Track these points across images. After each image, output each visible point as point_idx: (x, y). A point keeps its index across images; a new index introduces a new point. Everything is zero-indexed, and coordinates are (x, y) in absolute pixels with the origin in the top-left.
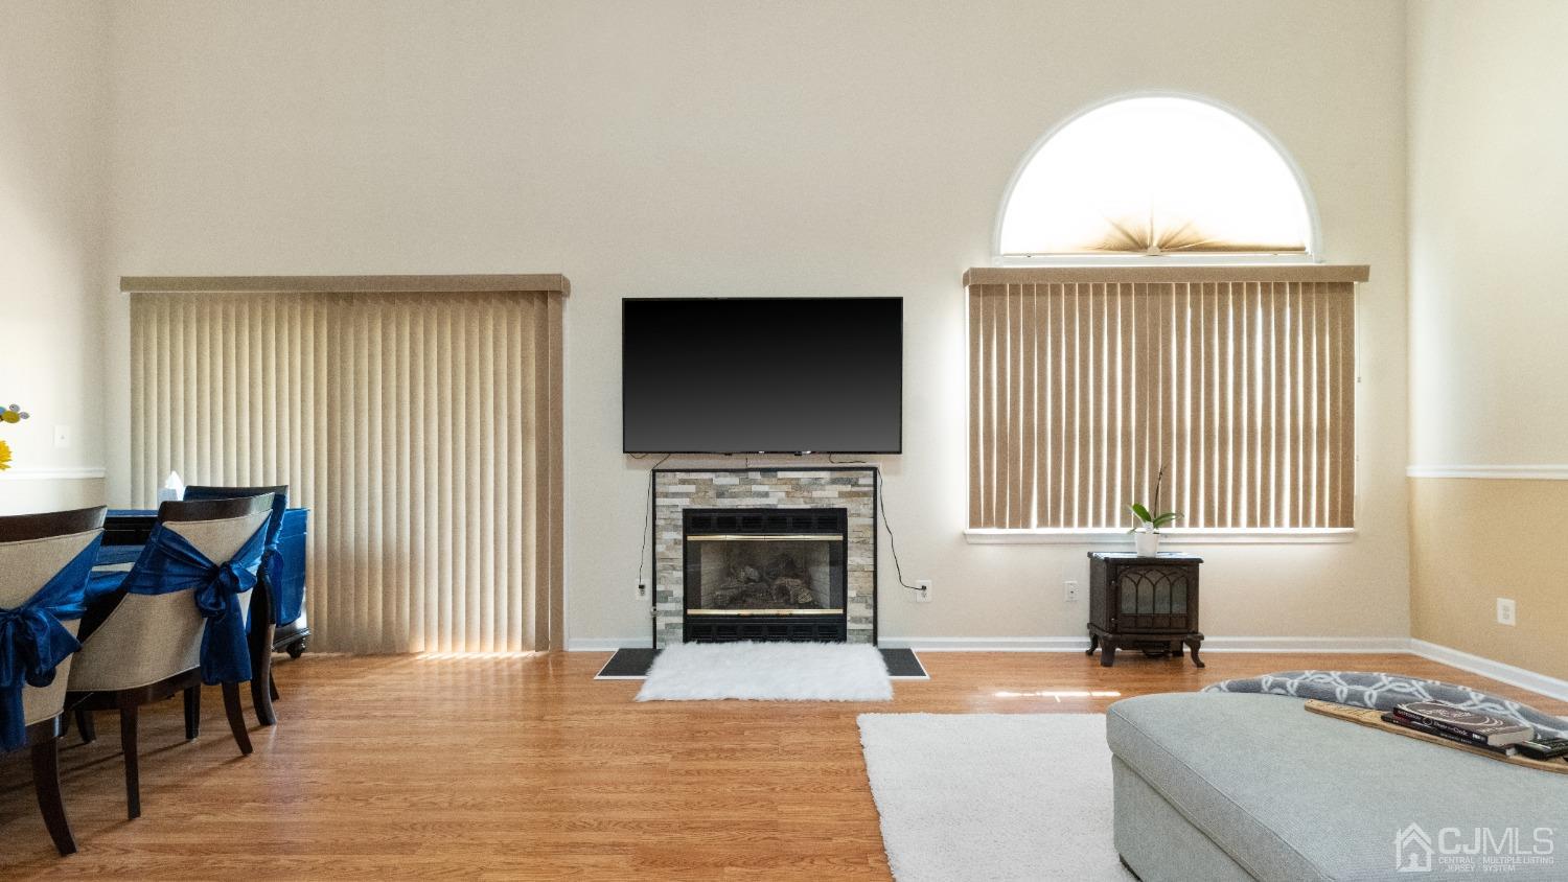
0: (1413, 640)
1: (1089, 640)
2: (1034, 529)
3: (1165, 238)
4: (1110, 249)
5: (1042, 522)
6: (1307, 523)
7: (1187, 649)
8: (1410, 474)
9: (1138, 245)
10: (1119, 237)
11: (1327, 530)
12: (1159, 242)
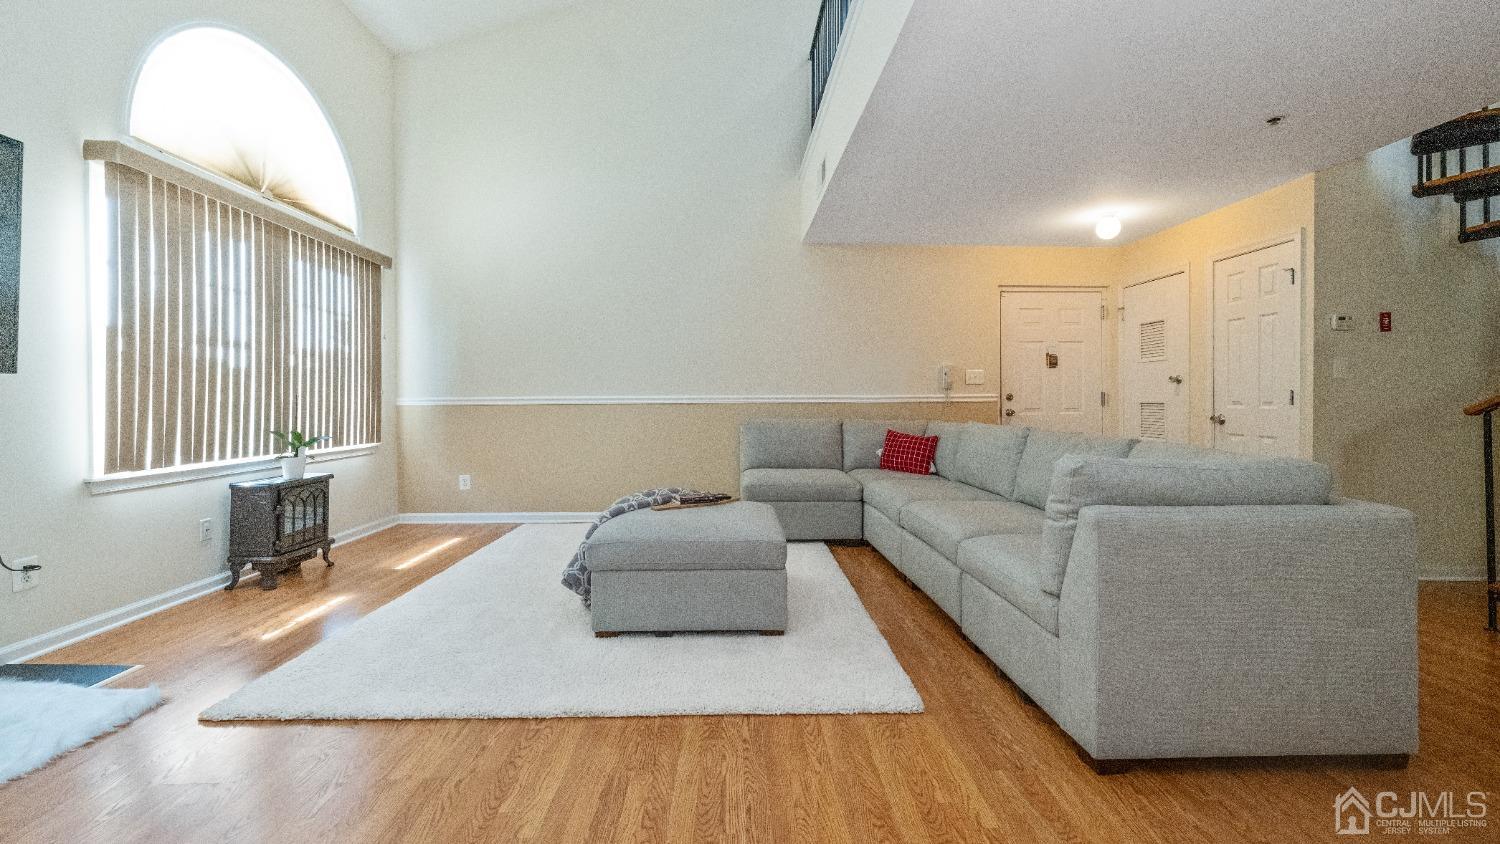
0: (401, 515)
1: (230, 573)
2: (178, 466)
3: (273, 184)
4: (232, 176)
5: (186, 459)
6: (361, 442)
7: (320, 551)
8: (398, 404)
9: (253, 183)
10: (240, 170)
11: (365, 445)
12: (270, 184)
